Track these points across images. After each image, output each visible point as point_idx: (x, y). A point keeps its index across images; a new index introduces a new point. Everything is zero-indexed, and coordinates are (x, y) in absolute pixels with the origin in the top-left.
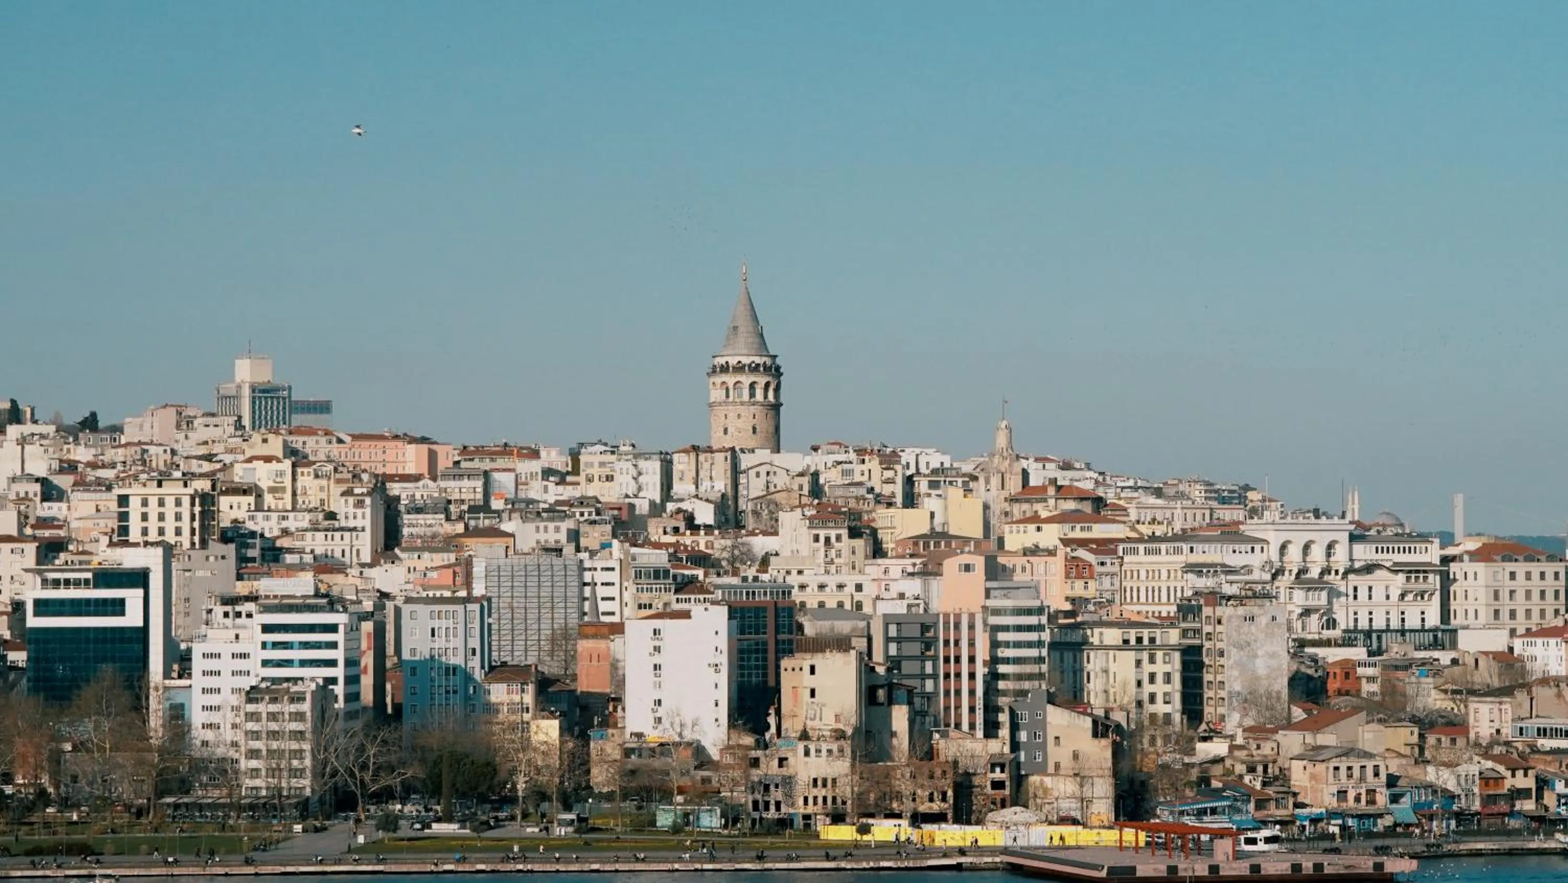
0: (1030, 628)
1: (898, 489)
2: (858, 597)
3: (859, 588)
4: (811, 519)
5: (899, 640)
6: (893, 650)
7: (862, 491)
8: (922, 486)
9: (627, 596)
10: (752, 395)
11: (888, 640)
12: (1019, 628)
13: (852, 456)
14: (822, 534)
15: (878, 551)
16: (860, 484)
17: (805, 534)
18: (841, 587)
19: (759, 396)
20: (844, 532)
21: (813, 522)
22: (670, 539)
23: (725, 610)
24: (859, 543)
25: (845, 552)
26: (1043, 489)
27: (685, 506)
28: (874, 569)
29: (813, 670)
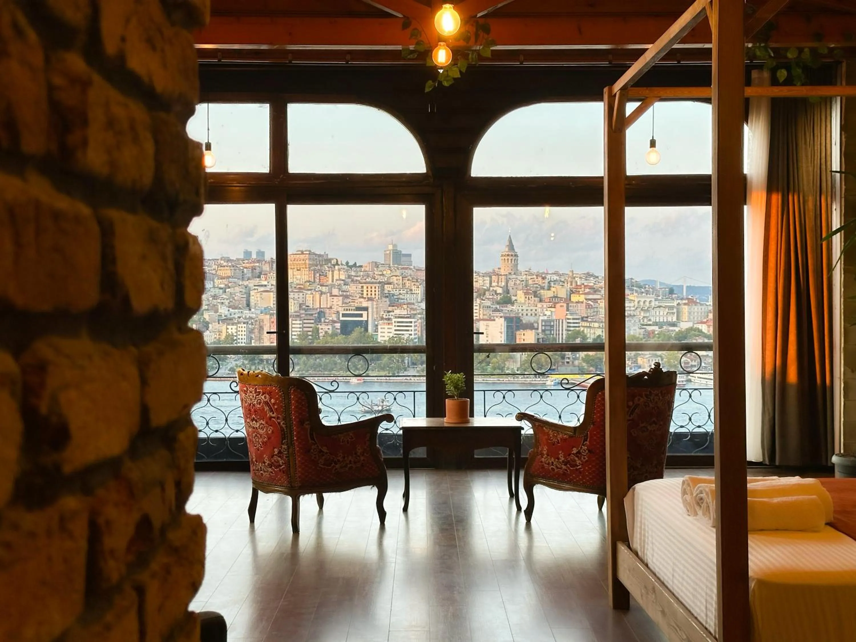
0: (576, 323)
1: (546, 285)
2: (536, 312)
3: (536, 310)
4: (525, 293)
5: (545, 326)
6: (543, 328)
7: (537, 286)
8: (552, 284)
9: (481, 312)
10: (511, 262)
11: (542, 326)
12: (574, 323)
13: (535, 277)
14: (527, 296)
15: (541, 301)
16: (537, 284)
17: (523, 296)
18: (531, 310)
19: (513, 262)
20: (533, 296)
21: (526, 294)
22: (491, 297)
23: (503, 319)
24: (536, 299)
25: (533, 301)
26: (580, 286)
27: (495, 289)
28: (539, 305)
29: (524, 334)
